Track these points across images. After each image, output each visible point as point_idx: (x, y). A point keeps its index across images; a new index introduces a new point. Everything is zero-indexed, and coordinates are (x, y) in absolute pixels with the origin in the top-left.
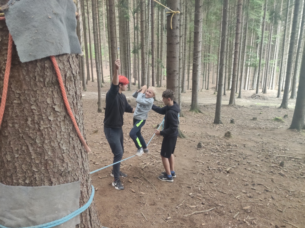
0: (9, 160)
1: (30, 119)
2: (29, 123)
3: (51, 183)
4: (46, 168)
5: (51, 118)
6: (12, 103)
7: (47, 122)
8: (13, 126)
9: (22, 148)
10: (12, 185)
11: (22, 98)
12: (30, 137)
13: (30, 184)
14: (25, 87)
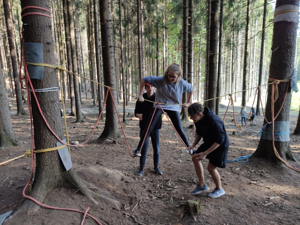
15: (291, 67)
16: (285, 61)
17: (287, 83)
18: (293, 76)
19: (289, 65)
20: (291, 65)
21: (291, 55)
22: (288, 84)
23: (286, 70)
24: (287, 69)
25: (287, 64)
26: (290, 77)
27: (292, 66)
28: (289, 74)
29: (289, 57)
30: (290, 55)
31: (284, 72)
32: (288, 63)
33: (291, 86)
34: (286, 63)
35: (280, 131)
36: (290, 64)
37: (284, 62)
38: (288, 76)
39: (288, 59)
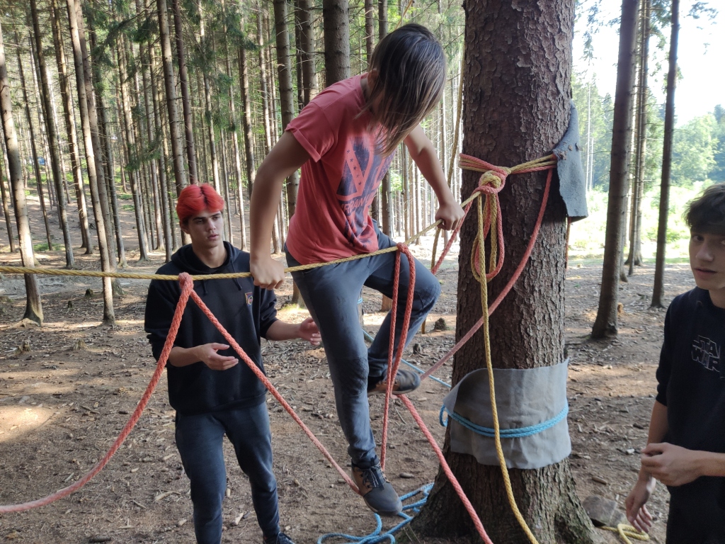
0: (531, 334)
1: (554, 280)
2: (554, 284)
6: (542, 261)
8: (540, 291)
9: (544, 317)
10: (533, 367)
11: (551, 254)
12: (552, 302)
13: (548, 364)
14: (553, 241)
15: (558, 92)
16: (527, 58)
17: (542, 175)
18: (569, 141)
19: (546, 81)
20: (558, 81)
21: (552, 26)
22: (549, 180)
23: (531, 107)
24: (540, 104)
25: (537, 74)
26: (556, 146)
27: (560, 88)
28: (550, 132)
29: (546, 38)
30: (549, 29)
31: (524, 118)
32: (543, 69)
33: (561, 190)
34: (534, 69)
35: (524, 418)
36: (555, 78)
37: (519, 65)
38: (547, 138)
39: (541, 48)
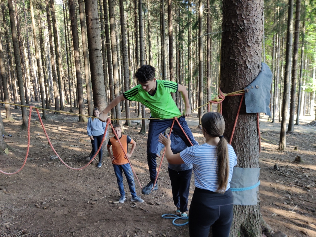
1: (246, 136)
2: (246, 137)
3: (250, 167)
4: (249, 159)
5: (253, 136)
6: (239, 128)
7: (252, 137)
8: (238, 139)
9: (240, 149)
11: (244, 126)
12: (245, 144)
13: (242, 167)
14: (246, 121)
15: (247, 67)
16: (234, 56)
17: (240, 97)
19: (241, 63)
23: (235, 73)
24: (239, 72)
26: (246, 87)
28: (243, 81)
29: (242, 48)
30: (243, 45)
31: (232, 77)
32: (240, 59)
34: (237, 59)
36: (245, 62)
37: (231, 58)
39: (240, 52)
